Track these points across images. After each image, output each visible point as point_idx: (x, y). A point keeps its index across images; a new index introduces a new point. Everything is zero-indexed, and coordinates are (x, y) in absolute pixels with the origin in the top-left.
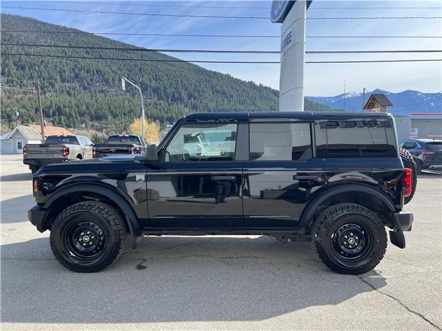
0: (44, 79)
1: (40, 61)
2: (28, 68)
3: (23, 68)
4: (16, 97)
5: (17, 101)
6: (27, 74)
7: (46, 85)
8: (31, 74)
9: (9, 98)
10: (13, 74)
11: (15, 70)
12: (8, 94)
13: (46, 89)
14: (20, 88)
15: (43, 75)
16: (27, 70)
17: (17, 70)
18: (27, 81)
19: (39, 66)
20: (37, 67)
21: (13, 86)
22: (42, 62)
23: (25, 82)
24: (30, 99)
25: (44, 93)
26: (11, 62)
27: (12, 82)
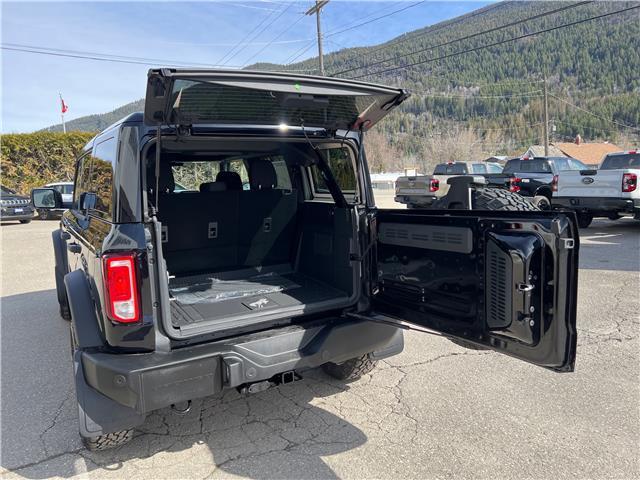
0: (632, 68)
1: (628, 41)
2: (609, 55)
3: (602, 56)
4: (587, 101)
5: (589, 108)
6: (607, 65)
7: (634, 76)
8: (613, 63)
9: (578, 104)
10: (587, 68)
11: (590, 62)
12: (577, 98)
13: (634, 82)
14: (595, 88)
15: (632, 60)
16: (608, 59)
17: (593, 61)
18: (607, 75)
19: (626, 49)
20: (623, 51)
21: (586, 86)
22: (632, 40)
23: (603, 78)
24: (607, 101)
25: (630, 89)
26: (586, 51)
27: (584, 82)
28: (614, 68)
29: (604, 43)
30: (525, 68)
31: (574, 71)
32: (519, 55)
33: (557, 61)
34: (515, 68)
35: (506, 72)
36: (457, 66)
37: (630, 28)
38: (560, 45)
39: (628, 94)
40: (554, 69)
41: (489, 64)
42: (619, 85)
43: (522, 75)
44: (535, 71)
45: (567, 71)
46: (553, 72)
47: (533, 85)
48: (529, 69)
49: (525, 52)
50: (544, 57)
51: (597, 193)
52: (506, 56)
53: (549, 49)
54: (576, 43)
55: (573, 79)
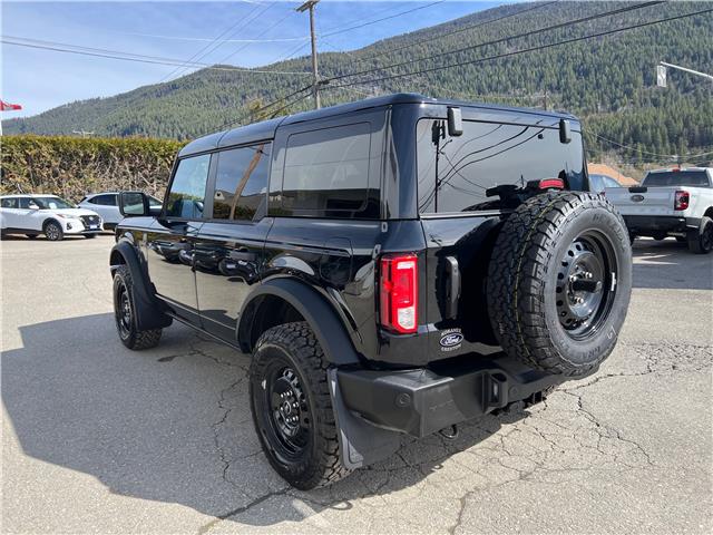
0: (617, 86)
1: (612, 58)
2: (593, 73)
3: (586, 73)
6: (591, 83)
8: (597, 81)
10: (571, 86)
11: (575, 79)
13: (617, 101)
14: (580, 106)
15: (616, 78)
16: (592, 76)
17: (577, 79)
18: (591, 94)
19: (610, 66)
20: (607, 69)
21: (571, 104)
22: (617, 57)
23: (587, 96)
24: (591, 121)
25: (615, 109)
26: (571, 67)
27: (569, 99)
28: (598, 86)
29: (588, 59)
30: (509, 83)
31: (558, 88)
32: (502, 69)
33: (542, 77)
34: (499, 82)
35: (490, 87)
36: (439, 78)
37: (614, 45)
38: (544, 61)
39: (612, 113)
40: (538, 85)
41: (471, 77)
42: (603, 104)
43: (505, 90)
44: (519, 87)
45: (551, 88)
46: (537, 88)
47: (518, 101)
48: (513, 84)
49: (509, 65)
50: (529, 72)
51: (647, 211)
52: (488, 68)
53: (533, 64)
54: (561, 58)
55: (558, 96)
